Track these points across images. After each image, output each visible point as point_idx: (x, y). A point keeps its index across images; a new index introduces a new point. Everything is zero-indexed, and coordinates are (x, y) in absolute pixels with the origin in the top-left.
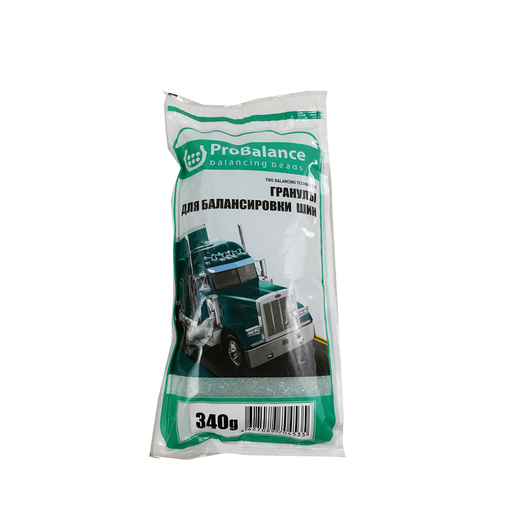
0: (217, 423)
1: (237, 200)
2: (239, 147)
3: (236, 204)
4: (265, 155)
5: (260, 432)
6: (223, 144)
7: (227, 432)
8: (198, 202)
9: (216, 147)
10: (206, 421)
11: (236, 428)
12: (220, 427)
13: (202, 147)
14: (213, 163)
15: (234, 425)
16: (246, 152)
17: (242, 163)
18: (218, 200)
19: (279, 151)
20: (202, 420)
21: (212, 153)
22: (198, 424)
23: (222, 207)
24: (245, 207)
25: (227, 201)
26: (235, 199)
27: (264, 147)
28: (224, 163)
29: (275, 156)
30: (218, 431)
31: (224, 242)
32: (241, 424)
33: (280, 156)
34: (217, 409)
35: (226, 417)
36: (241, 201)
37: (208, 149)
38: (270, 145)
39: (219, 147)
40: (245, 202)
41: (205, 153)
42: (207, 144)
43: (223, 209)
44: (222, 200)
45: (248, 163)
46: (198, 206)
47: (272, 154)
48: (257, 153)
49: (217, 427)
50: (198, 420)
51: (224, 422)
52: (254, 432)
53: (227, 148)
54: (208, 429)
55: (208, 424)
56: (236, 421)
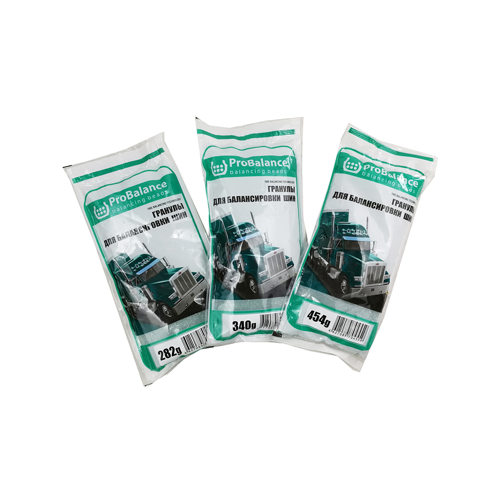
0: (245, 326)
1: (249, 196)
2: (246, 160)
3: (248, 199)
4: (263, 165)
5: (267, 329)
6: (237, 158)
7: (251, 330)
8: (224, 198)
9: (233, 161)
10: (238, 326)
11: (255, 327)
12: (247, 328)
13: (224, 162)
14: (232, 173)
15: (254, 326)
16: (251, 164)
17: (250, 172)
18: (237, 197)
19: (271, 161)
20: (236, 326)
21: (231, 166)
22: (234, 329)
23: (240, 202)
24: (254, 200)
25: (243, 197)
26: (247, 196)
27: (262, 159)
28: (238, 172)
29: (269, 165)
30: (245, 331)
31: (243, 223)
32: (258, 326)
33: (272, 165)
34: (244, 318)
35: (250, 322)
36: (251, 197)
37: (228, 163)
38: (266, 158)
39: (234, 160)
40: (253, 198)
41: (226, 166)
42: (227, 158)
43: (241, 203)
44: (240, 197)
45: (254, 172)
46: (224, 200)
47: (267, 164)
48: (258, 164)
49: (245, 329)
50: (234, 326)
51: (249, 325)
52: (263, 329)
53: (240, 161)
54: (239, 330)
55: (240, 328)
56: (255, 324)
